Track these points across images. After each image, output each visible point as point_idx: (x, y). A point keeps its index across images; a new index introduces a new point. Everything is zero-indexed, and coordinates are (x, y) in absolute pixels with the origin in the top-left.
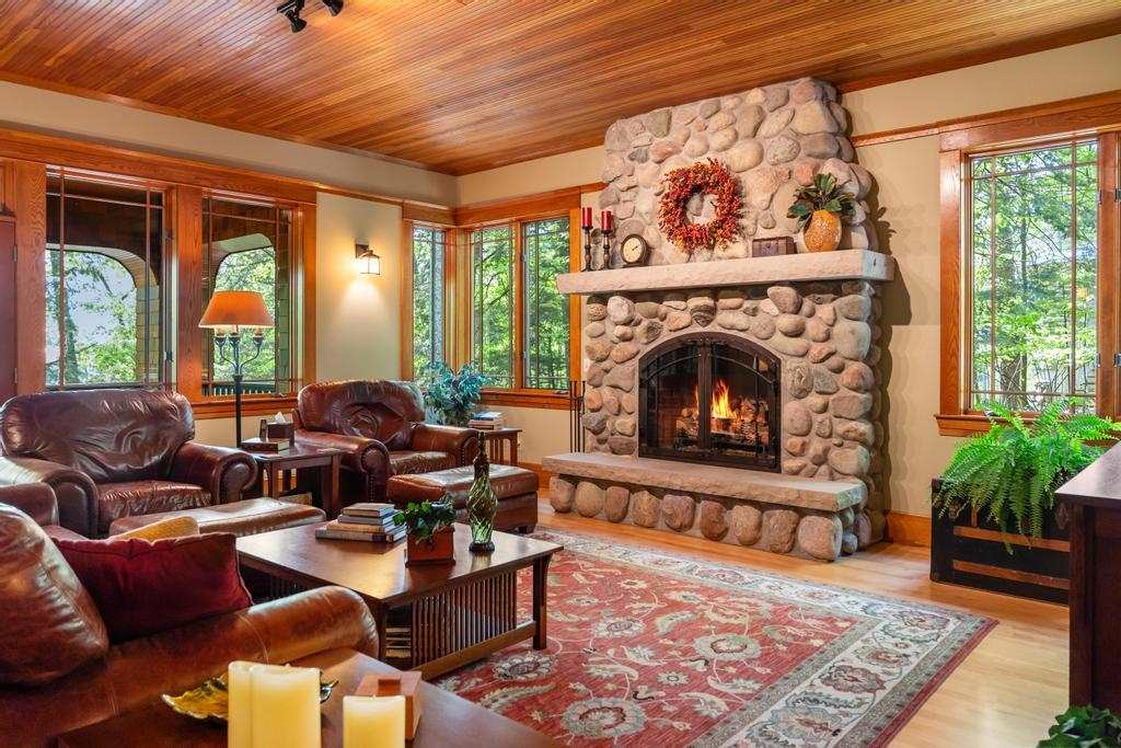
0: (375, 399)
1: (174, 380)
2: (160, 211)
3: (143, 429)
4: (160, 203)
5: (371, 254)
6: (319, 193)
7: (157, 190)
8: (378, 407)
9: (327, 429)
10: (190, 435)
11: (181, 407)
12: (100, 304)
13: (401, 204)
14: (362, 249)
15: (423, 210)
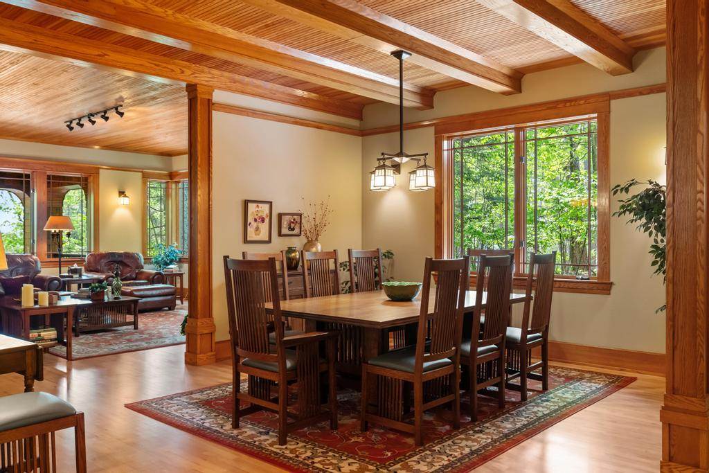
0: (119, 259)
1: (35, 251)
2: (29, 181)
3: (20, 269)
4: (29, 178)
5: (125, 196)
6: (101, 170)
7: (28, 173)
8: (121, 263)
9: (96, 271)
10: (39, 272)
11: (36, 262)
12: (6, 207)
13: (142, 172)
14: (122, 193)
15: (153, 174)
